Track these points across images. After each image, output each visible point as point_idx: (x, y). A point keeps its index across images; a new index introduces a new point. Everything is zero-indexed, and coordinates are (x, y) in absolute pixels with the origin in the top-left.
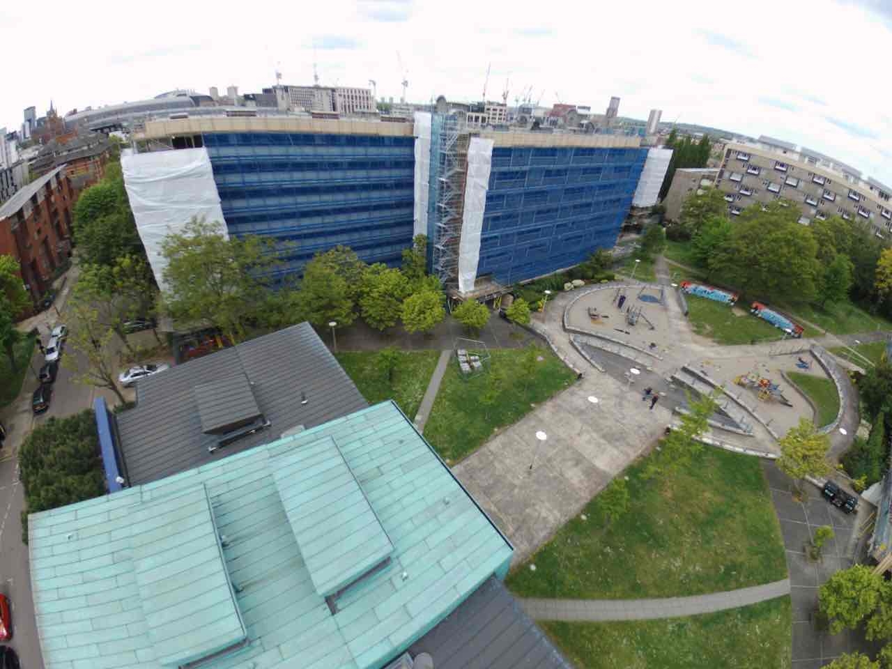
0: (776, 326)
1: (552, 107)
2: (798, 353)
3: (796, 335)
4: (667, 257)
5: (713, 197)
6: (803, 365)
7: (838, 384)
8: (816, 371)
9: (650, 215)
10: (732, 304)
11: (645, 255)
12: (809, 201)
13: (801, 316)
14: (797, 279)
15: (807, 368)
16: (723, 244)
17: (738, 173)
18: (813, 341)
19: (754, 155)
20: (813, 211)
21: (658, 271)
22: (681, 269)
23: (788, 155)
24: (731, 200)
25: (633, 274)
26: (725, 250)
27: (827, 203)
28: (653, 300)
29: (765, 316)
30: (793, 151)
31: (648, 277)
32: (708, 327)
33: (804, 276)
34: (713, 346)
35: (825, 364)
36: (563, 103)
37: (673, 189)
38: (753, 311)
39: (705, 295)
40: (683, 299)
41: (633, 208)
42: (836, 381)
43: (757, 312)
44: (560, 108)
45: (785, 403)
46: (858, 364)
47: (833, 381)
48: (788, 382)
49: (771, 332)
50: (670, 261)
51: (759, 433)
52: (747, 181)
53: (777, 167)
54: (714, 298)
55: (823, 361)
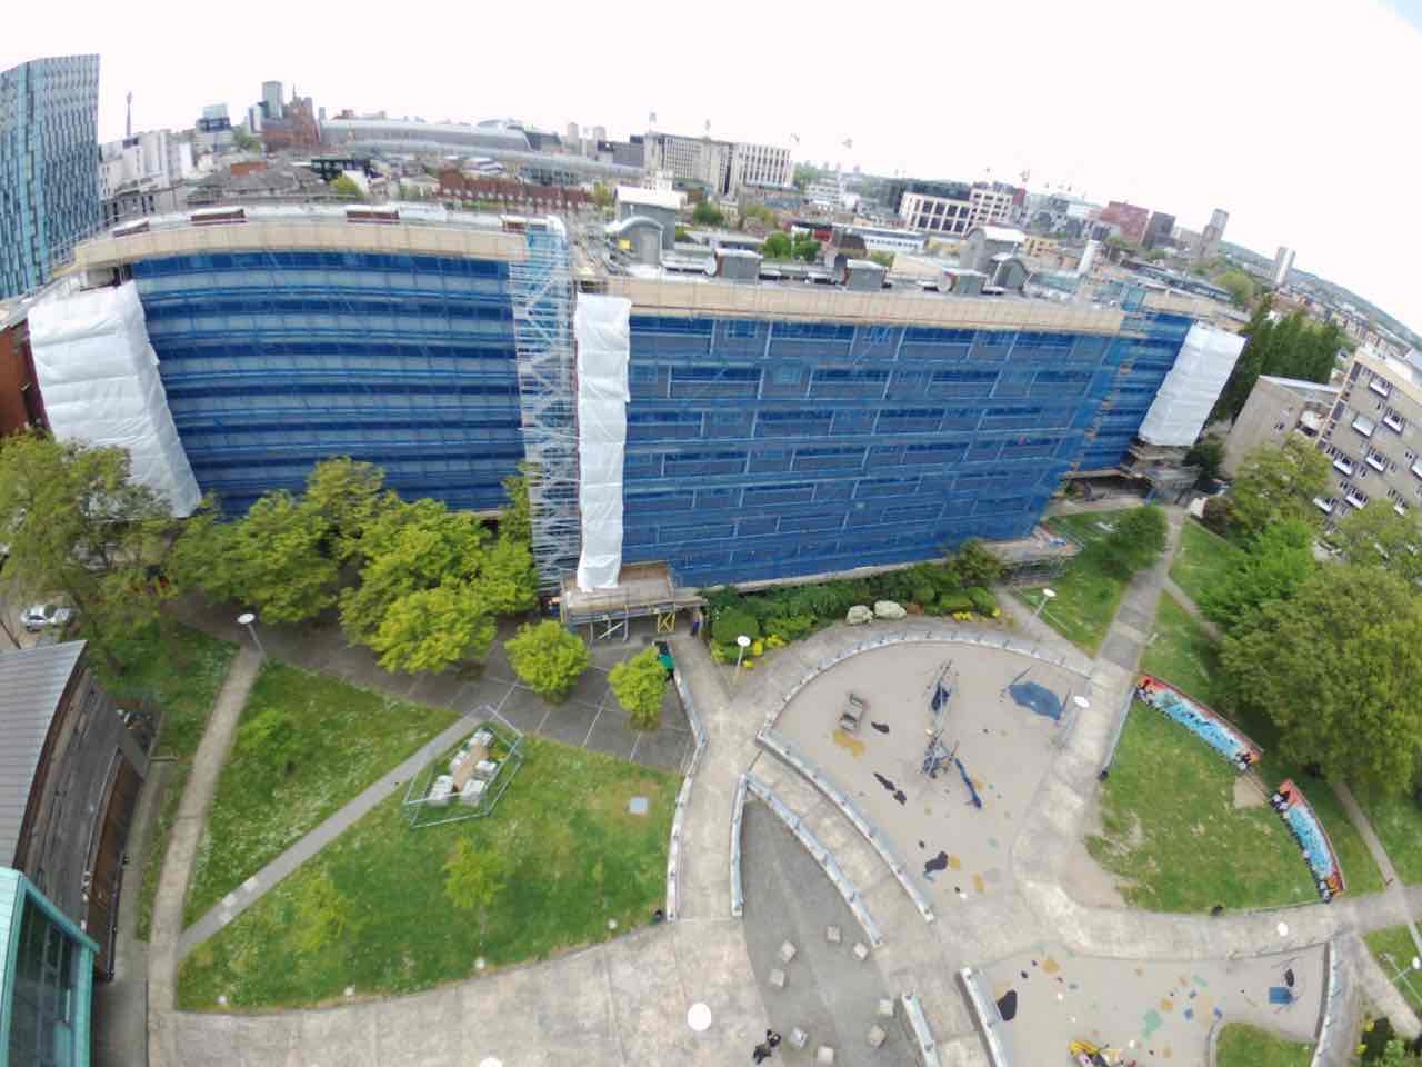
1: (1105, 205)
15: (1288, 1000)
17: (1367, 418)
38: (1278, 798)
44: (1121, 209)
47: (1317, 1046)
52: (1381, 440)
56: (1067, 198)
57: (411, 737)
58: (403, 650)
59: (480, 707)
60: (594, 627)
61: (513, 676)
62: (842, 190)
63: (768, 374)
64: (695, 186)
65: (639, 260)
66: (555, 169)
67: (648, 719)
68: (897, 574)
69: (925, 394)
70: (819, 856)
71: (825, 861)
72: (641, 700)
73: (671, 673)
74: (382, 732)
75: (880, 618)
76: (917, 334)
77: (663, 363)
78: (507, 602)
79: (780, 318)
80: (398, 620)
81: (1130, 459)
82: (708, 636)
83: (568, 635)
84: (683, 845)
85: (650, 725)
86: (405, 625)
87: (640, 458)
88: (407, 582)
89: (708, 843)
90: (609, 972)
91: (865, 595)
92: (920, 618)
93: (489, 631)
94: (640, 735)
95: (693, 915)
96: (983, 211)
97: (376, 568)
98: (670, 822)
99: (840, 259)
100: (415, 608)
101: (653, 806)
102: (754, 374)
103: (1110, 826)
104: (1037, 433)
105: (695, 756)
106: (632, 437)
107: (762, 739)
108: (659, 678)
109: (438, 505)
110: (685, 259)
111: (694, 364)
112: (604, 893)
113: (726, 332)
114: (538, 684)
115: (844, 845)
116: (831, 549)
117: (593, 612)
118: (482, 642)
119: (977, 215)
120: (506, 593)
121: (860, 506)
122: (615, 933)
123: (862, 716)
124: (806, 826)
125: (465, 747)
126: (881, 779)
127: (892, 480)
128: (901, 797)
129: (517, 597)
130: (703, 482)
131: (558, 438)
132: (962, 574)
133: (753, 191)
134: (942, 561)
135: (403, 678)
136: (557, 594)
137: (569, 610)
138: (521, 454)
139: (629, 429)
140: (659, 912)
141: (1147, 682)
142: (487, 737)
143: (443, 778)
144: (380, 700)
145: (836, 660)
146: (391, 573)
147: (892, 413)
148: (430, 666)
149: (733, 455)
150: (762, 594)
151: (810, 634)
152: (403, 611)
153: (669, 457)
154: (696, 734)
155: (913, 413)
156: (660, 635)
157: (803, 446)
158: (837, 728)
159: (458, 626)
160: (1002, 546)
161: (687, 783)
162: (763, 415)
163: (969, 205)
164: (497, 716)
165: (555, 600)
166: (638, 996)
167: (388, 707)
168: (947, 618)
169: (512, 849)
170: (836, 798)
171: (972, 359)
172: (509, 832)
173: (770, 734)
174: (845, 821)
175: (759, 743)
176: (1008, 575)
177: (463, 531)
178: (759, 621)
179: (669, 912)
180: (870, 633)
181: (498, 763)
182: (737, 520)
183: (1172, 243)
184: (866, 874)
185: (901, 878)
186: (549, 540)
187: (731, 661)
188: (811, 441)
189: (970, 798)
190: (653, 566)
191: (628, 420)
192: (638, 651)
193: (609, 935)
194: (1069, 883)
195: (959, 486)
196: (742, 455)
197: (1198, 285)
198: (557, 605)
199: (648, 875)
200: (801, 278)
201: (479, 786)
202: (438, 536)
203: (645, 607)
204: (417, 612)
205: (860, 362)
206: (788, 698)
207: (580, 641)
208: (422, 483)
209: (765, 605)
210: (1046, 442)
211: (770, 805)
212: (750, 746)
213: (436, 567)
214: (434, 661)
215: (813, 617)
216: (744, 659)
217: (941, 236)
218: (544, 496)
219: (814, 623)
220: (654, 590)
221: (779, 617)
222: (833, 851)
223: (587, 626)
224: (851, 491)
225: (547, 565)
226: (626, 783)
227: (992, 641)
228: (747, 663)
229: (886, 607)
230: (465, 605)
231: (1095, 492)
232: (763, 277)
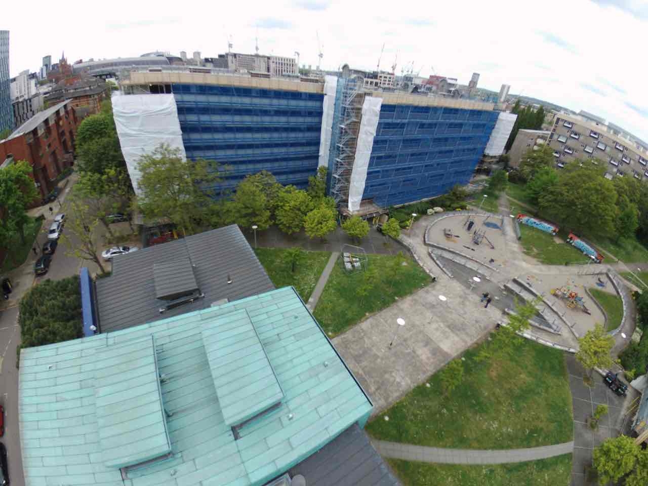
0: (585, 253)
1: (428, 77)
2: (598, 274)
3: (598, 261)
4: (507, 194)
5: (545, 152)
6: (601, 284)
7: (623, 300)
8: (609, 289)
9: (498, 162)
10: (554, 234)
11: (491, 192)
12: (612, 162)
13: (602, 247)
14: (601, 219)
15: (604, 286)
16: (551, 188)
17: (564, 136)
18: (609, 266)
19: (575, 124)
20: (615, 170)
21: (501, 205)
22: (518, 205)
23: (600, 126)
24: (557, 155)
25: (481, 205)
26: (552, 193)
27: (624, 164)
28: (495, 226)
29: (578, 245)
30: (603, 124)
31: (493, 209)
32: (535, 250)
33: (606, 217)
34: (538, 265)
35: (616, 284)
36: (437, 75)
37: (515, 144)
38: (568, 240)
39: (535, 226)
40: (518, 227)
41: (485, 156)
42: (622, 297)
43: (571, 242)
44: (435, 79)
45: (586, 311)
46: (637, 286)
47: (620, 297)
48: (589, 295)
49: (581, 257)
50: (511, 199)
51: (565, 333)
52: (570, 143)
53: (592, 135)
54: (541, 228)
55: (614, 282)
56: (411, 76)
119: (382, 85)
141: (520, 216)
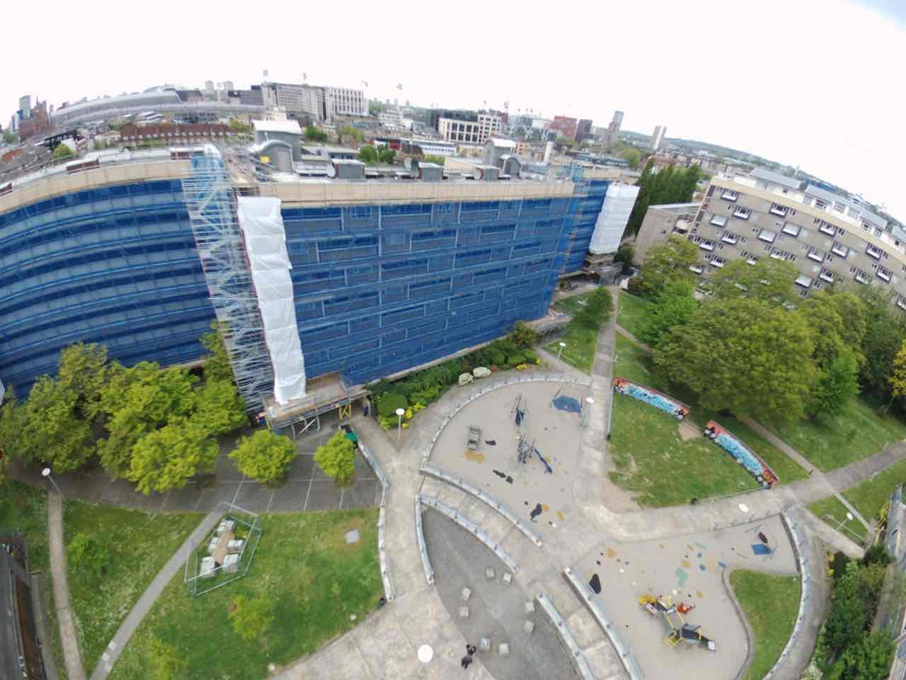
0: (739, 460)
17: (721, 216)
19: (743, 194)
23: (789, 194)
24: (709, 248)
29: (725, 445)
30: (796, 191)
44: (561, 120)
47: (800, 577)
53: (773, 210)
54: (656, 405)
56: (531, 117)
57: (175, 536)
58: (150, 476)
59: (220, 504)
60: (294, 426)
61: (240, 475)
62: (401, 117)
63: (383, 239)
64: (303, 116)
65: (278, 170)
66: (199, 111)
67: (346, 478)
68: (482, 350)
69: (479, 241)
70: (472, 529)
71: (476, 531)
72: (340, 467)
73: (356, 443)
74: (154, 538)
75: (478, 378)
76: (468, 206)
77: (310, 239)
78: (224, 425)
79: (385, 203)
80: (142, 457)
81: (587, 264)
82: (375, 413)
83: (277, 438)
84: (388, 552)
85: (349, 481)
86: (148, 459)
87: (306, 306)
88: (141, 427)
89: (404, 546)
90: (359, 647)
91: (466, 366)
92: (499, 373)
93: (213, 450)
94: (343, 491)
95: (404, 593)
96: (486, 128)
97: (116, 421)
98: (376, 540)
99: (415, 163)
100: (151, 445)
101: (363, 535)
102: (374, 240)
103: (618, 464)
104: (541, 256)
105: (384, 494)
106: (298, 291)
107: (424, 470)
108: (349, 449)
109: (152, 364)
110: (311, 167)
111: (333, 238)
112: (343, 600)
113: (351, 215)
114: (261, 477)
115: (486, 517)
116: (441, 343)
117: (292, 417)
118: (210, 458)
119: (484, 130)
120: (221, 419)
121: (454, 313)
122: (356, 622)
123: (479, 440)
124: (461, 514)
125: (216, 535)
126: (497, 473)
127: (469, 295)
128: (510, 480)
129: (230, 419)
130: (353, 315)
131: (241, 301)
132: (517, 343)
133: (343, 118)
134: (505, 337)
135: (156, 497)
136: (262, 410)
137: (274, 420)
138: (214, 316)
139: (295, 287)
140: (382, 599)
141: (619, 382)
142: (230, 524)
143: (205, 559)
144: (144, 515)
145: (457, 410)
146: (128, 423)
147: (463, 255)
148: (176, 484)
149: (369, 294)
150: (405, 379)
151: (439, 397)
152: (143, 450)
153: (326, 302)
154: (381, 479)
155: (475, 253)
156: (342, 421)
157: (414, 282)
158: (466, 450)
159: (189, 451)
160: (535, 323)
161: (382, 512)
162: (384, 266)
163: (479, 125)
164: (234, 507)
165: (261, 415)
166: (381, 654)
167: (151, 519)
168: (513, 370)
169: (269, 593)
170: (475, 492)
171: (500, 217)
172: (265, 582)
173: (428, 465)
174: (482, 504)
175: (421, 472)
176: (541, 338)
177: (178, 381)
178: (406, 397)
179: (388, 596)
180: (473, 389)
181: (244, 539)
182: (380, 336)
183: (591, 137)
184: (501, 531)
185: (520, 527)
186: (248, 374)
187: (395, 426)
188: (418, 278)
189: (545, 469)
190: (329, 376)
191: (293, 281)
192: (331, 435)
193: (353, 626)
194: (605, 501)
195: (506, 293)
196: (375, 293)
197: (609, 160)
198: (263, 418)
199: (369, 579)
200: (392, 176)
201: (234, 558)
202: (158, 388)
203: (330, 405)
204: (153, 448)
205: (439, 226)
206: (434, 440)
207: (287, 439)
208: (135, 350)
209: (409, 386)
210: (546, 261)
211: (437, 508)
212: (417, 477)
213: (160, 411)
214: (176, 480)
215: (439, 386)
216: (402, 422)
217: (466, 144)
218: (237, 344)
219: (440, 390)
220: (332, 392)
221: (418, 391)
222: (480, 524)
223: (290, 426)
224: (446, 306)
225: (250, 392)
226: (340, 525)
227: (539, 378)
228: (404, 425)
229: (480, 371)
230: (190, 434)
231: (573, 284)
232: (369, 177)
